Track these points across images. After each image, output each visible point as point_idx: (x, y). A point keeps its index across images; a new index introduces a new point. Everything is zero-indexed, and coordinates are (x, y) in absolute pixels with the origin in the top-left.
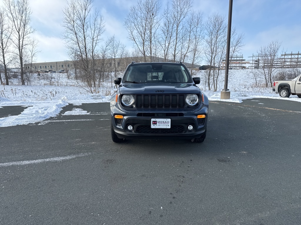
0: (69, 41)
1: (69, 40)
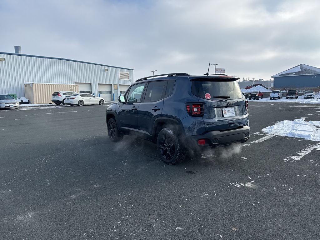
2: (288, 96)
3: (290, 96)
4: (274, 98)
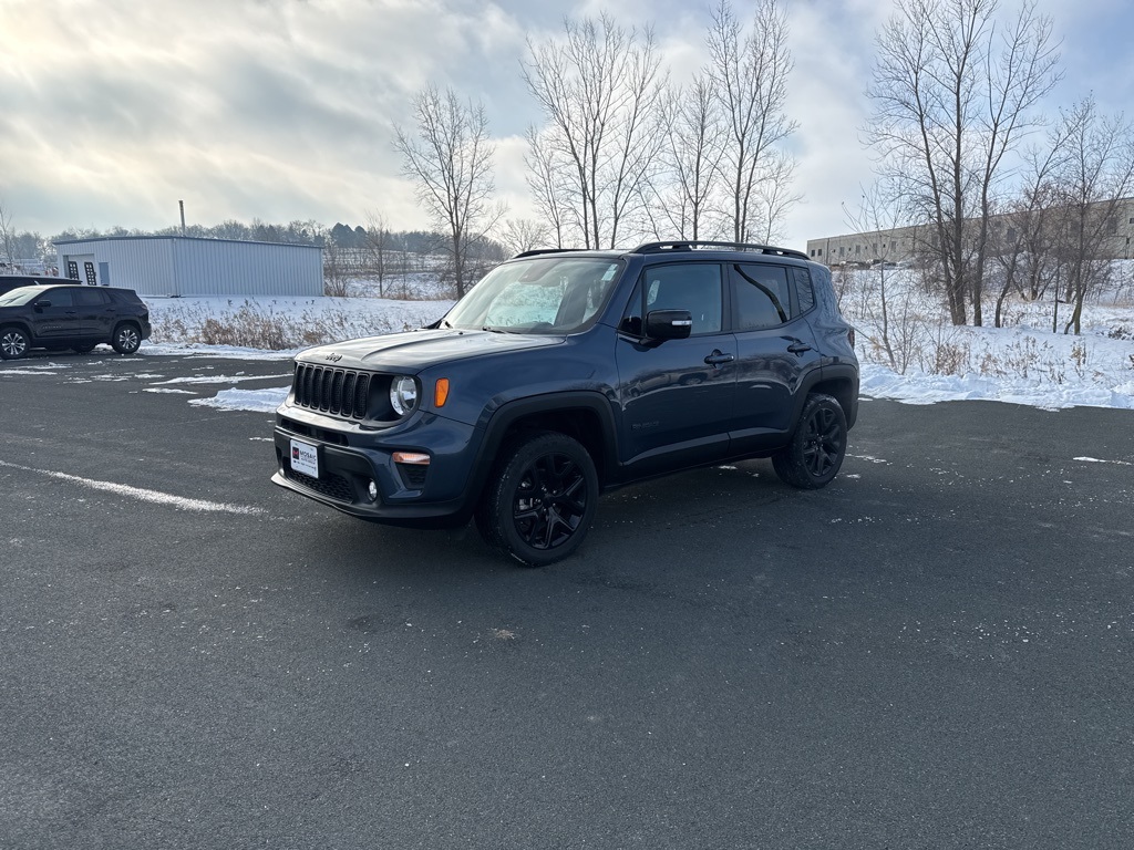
0: (891, 149)
1: (894, 145)
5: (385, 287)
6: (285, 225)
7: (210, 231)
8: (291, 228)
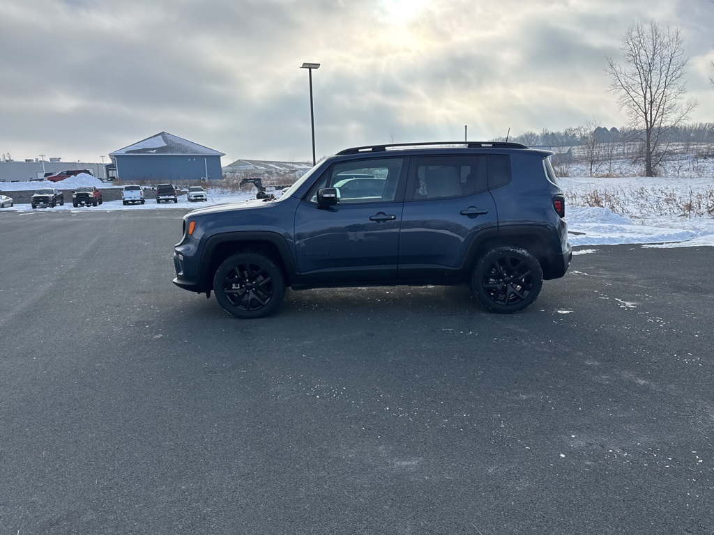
2: (161, 198)
3: (164, 197)
4: (134, 202)
5: (594, 170)
6: (562, 131)
7: (515, 139)
8: (566, 133)
